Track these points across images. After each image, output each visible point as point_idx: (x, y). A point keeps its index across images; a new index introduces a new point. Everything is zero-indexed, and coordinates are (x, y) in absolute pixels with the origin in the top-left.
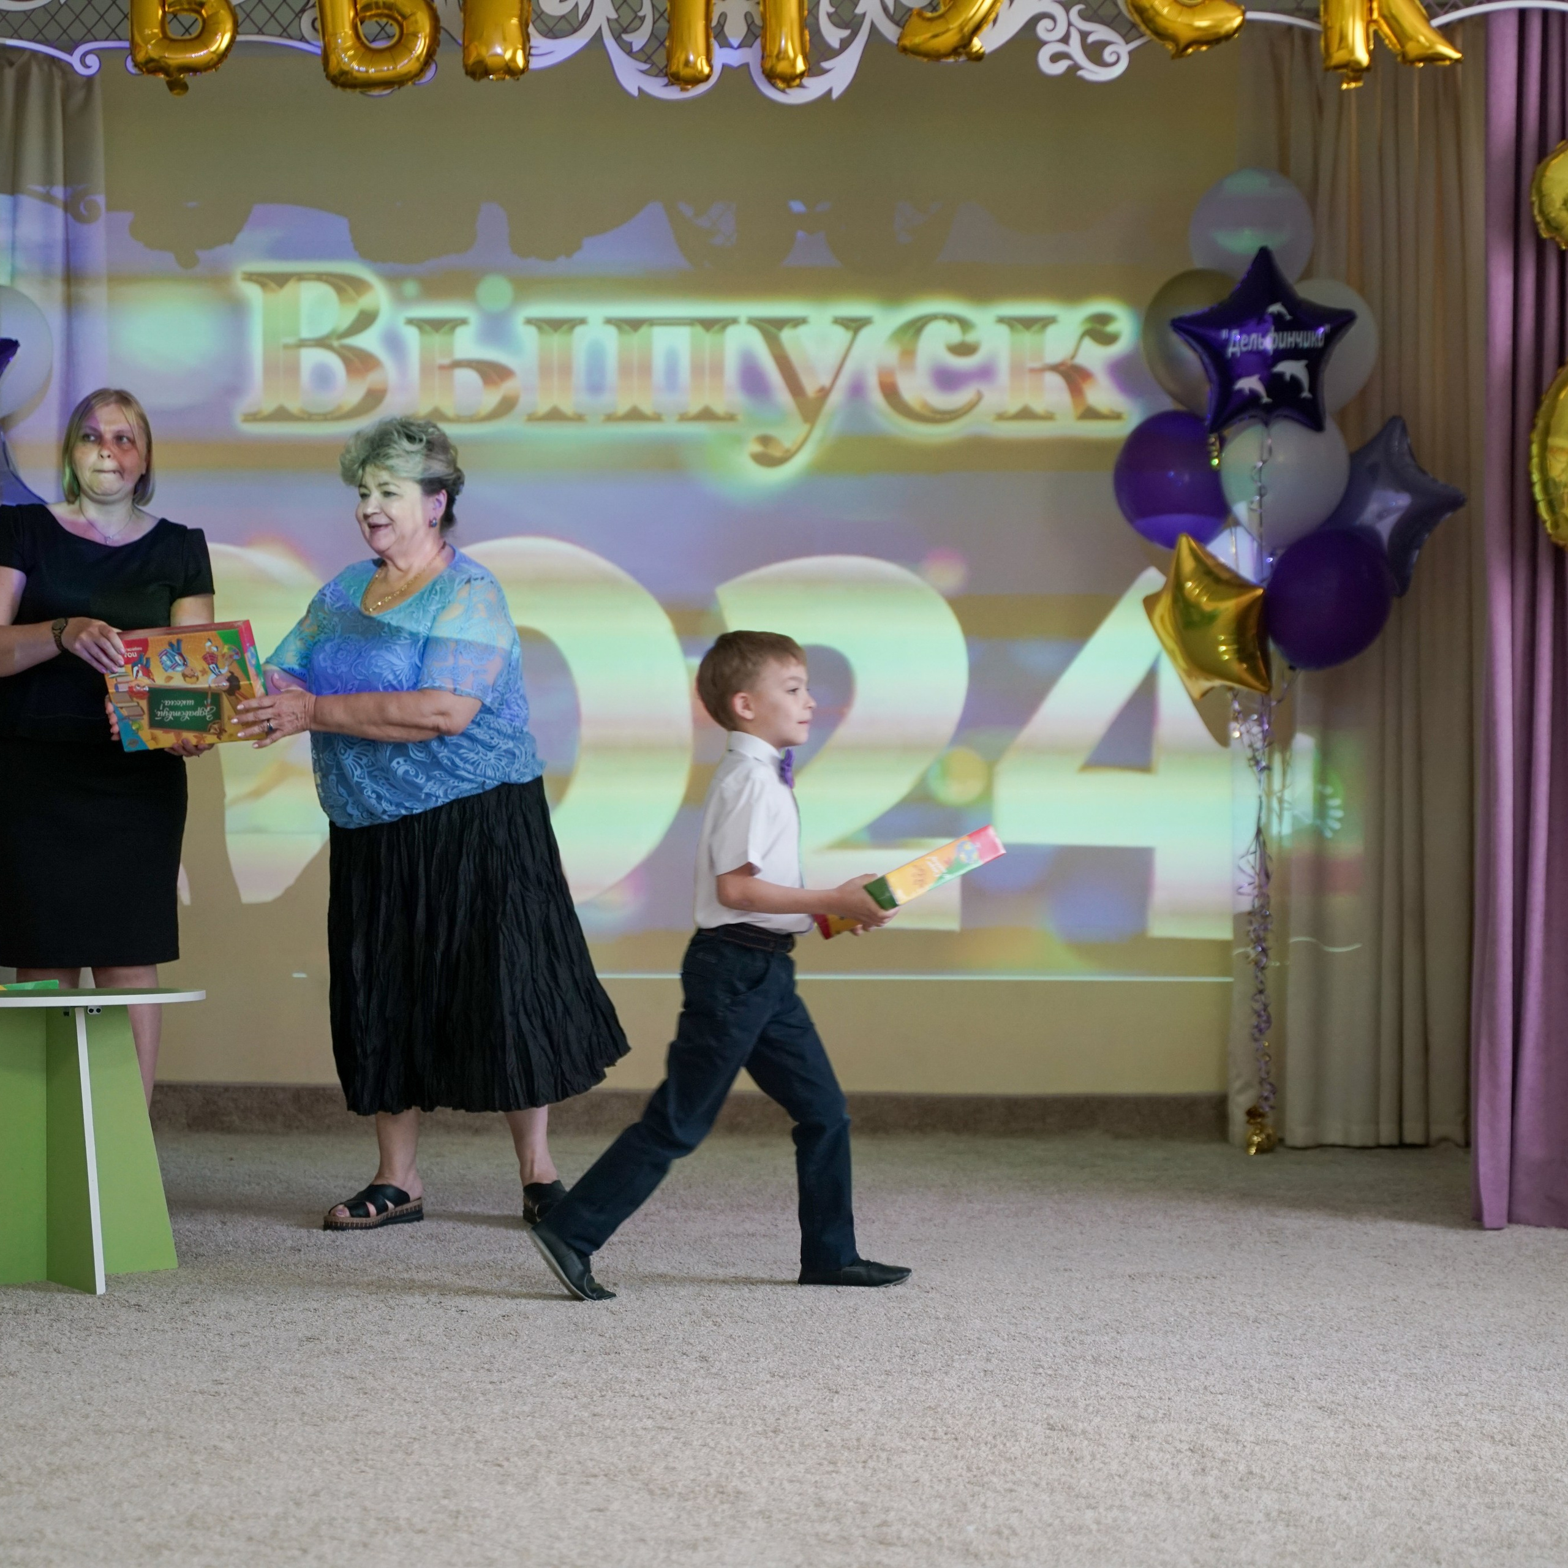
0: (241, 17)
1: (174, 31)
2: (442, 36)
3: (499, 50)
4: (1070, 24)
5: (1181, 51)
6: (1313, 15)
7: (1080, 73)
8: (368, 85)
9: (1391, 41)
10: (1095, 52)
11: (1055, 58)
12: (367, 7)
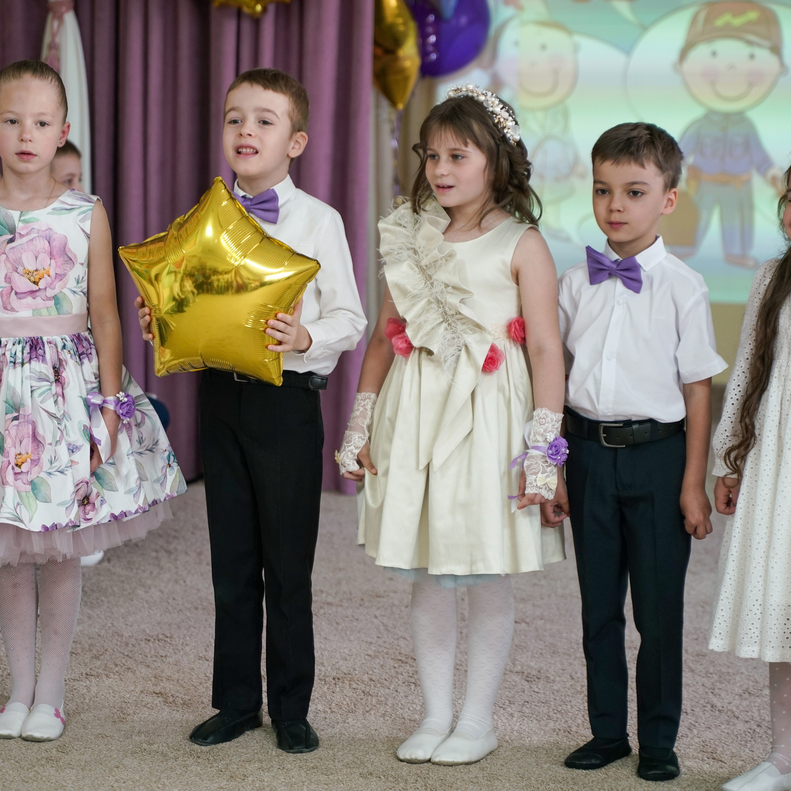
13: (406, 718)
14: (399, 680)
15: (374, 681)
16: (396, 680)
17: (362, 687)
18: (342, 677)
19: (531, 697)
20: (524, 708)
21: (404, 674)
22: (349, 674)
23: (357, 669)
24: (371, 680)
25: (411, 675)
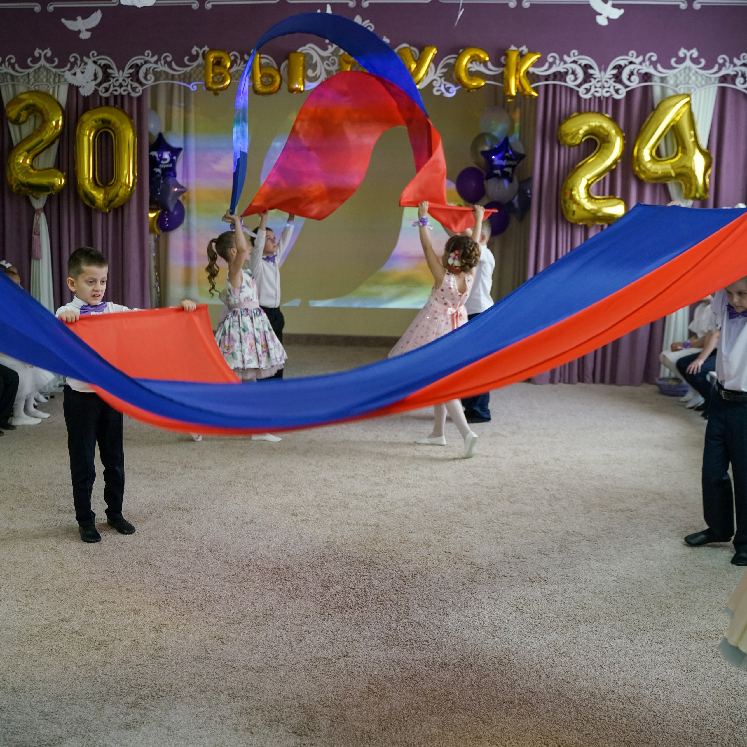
0: (232, 76)
1: (216, 80)
2: (283, 81)
3: (297, 86)
4: (441, 83)
5: (469, 91)
6: (502, 83)
7: (444, 95)
8: (263, 94)
9: (521, 90)
10: (447, 90)
11: (438, 91)
12: (264, 74)
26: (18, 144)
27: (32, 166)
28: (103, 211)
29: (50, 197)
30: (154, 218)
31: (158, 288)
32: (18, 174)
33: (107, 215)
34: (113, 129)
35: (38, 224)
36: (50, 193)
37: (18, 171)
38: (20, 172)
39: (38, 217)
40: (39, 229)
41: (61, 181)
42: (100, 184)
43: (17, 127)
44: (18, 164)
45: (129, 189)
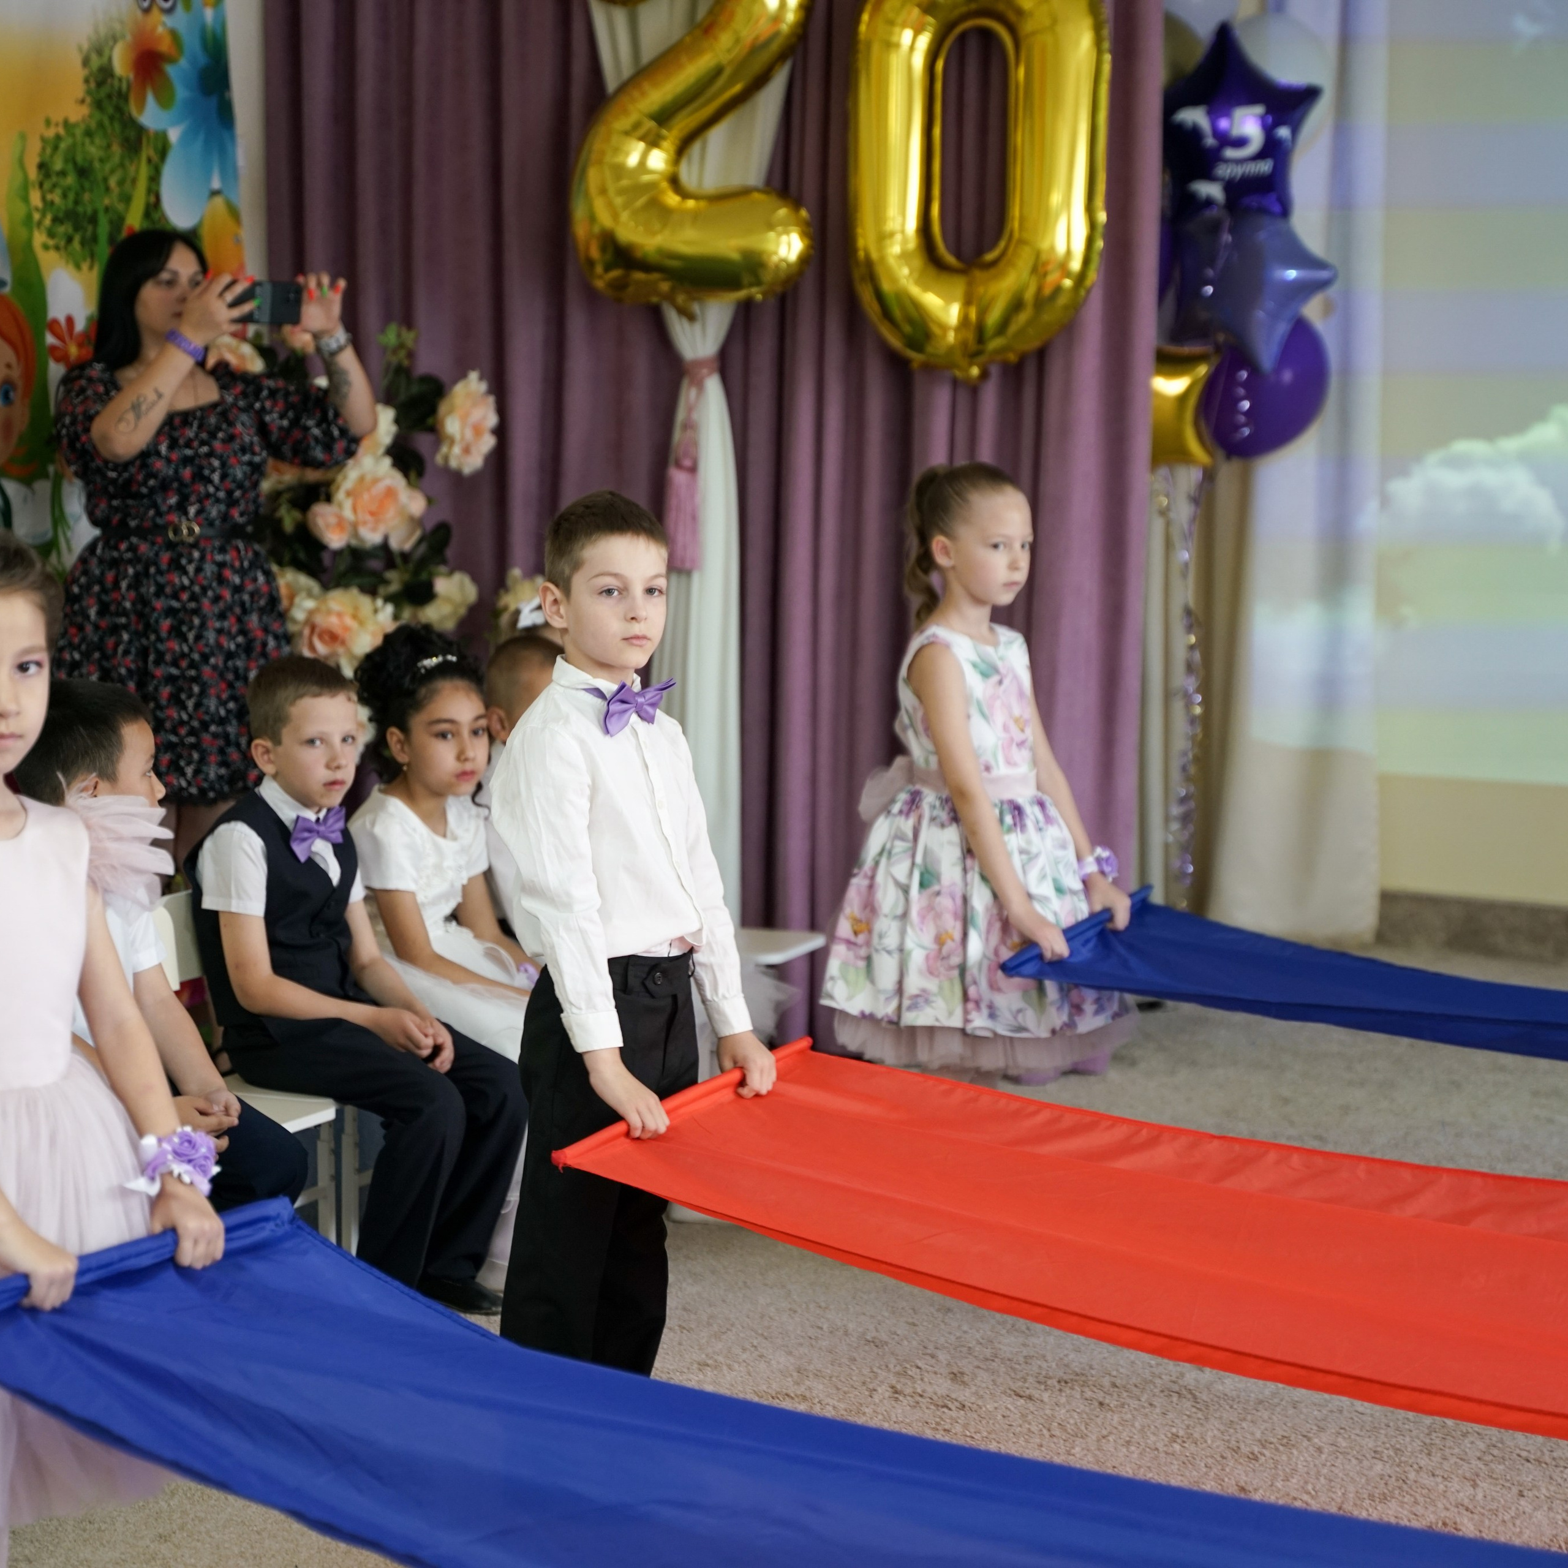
13: (1161, 1450)
14: (1156, 1387)
15: (1117, 1387)
16: (1152, 1387)
17: (1100, 1396)
18: (1072, 1380)
19: (1351, 1421)
20: (1340, 1439)
21: (1163, 1377)
22: (1083, 1375)
23: (1096, 1366)
24: (1114, 1385)
25: (1174, 1378)
26: (623, 88)
27: (674, 181)
28: (958, 374)
29: (745, 312)
30: (1182, 398)
31: (1199, 698)
32: (615, 216)
33: (974, 390)
34: (1012, 16)
35: (690, 426)
36: (742, 294)
37: (619, 201)
38: (626, 206)
39: (693, 392)
40: (695, 444)
41: (789, 245)
42: (950, 259)
43: (620, 16)
44: (620, 170)
45: (1068, 283)
